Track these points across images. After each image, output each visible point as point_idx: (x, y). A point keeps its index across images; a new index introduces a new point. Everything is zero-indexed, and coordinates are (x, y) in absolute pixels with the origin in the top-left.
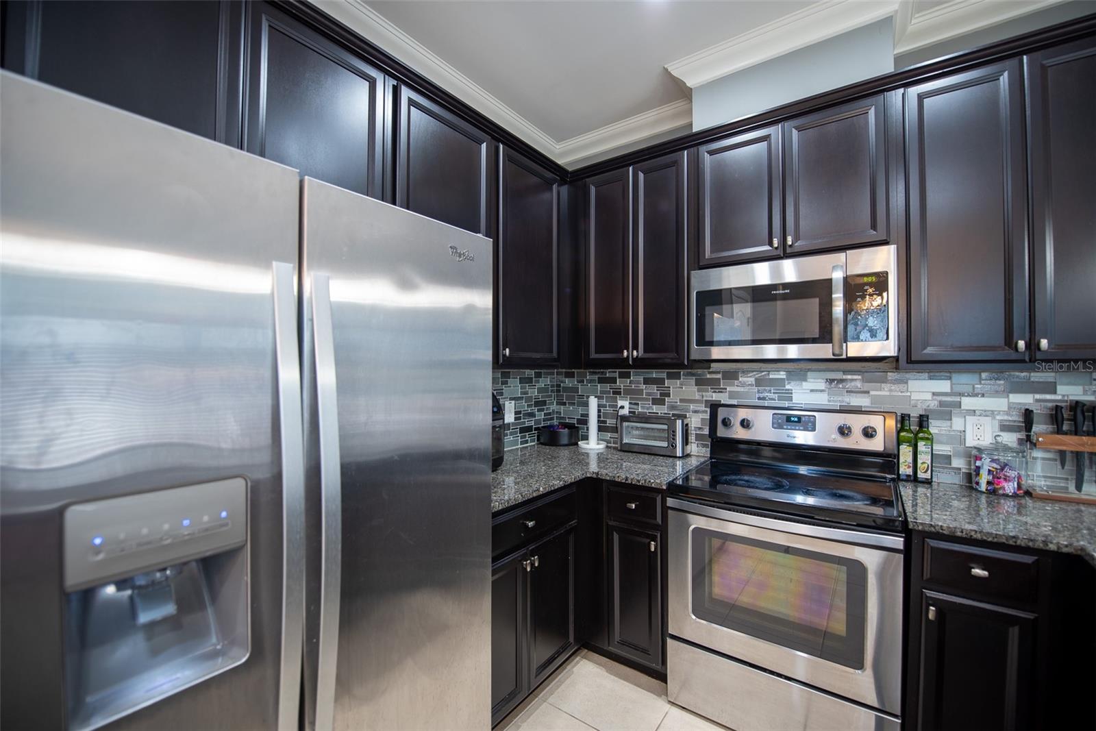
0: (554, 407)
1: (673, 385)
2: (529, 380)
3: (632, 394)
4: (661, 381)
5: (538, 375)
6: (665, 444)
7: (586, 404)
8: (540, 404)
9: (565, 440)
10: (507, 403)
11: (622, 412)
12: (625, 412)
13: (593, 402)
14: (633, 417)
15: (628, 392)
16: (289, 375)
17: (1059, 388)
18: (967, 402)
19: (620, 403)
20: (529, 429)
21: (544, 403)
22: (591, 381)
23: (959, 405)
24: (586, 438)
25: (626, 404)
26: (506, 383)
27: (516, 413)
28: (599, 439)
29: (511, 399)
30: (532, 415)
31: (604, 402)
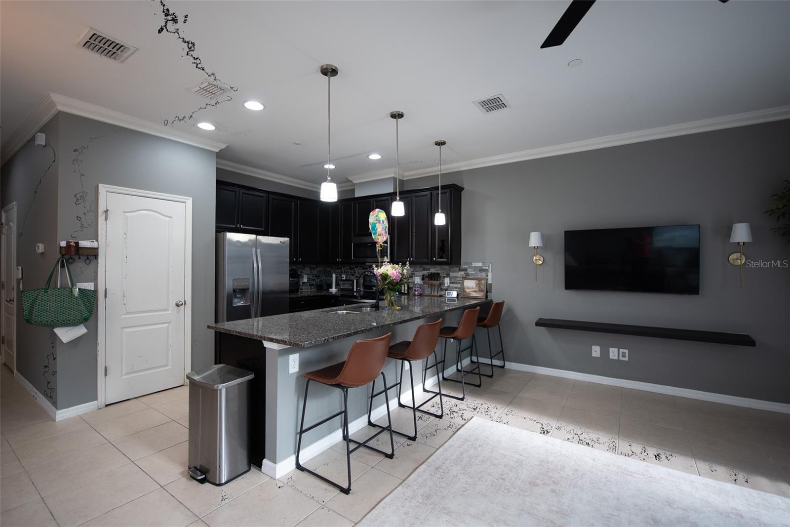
0: (324, 278)
1: (356, 270)
2: (313, 268)
3: (346, 273)
4: (353, 269)
5: (317, 267)
6: (351, 288)
7: (332, 277)
8: (317, 277)
9: (325, 288)
10: (304, 276)
11: (343, 279)
12: (344, 278)
13: (334, 276)
14: (346, 280)
15: (345, 272)
16: (255, 265)
17: (431, 269)
18: (416, 273)
19: (343, 276)
20: (313, 285)
21: (320, 276)
22: (335, 269)
23: (414, 274)
24: (332, 288)
25: (344, 276)
26: (304, 269)
27: (308, 279)
28: (336, 288)
29: (306, 274)
30: (314, 280)
31: (338, 276)
